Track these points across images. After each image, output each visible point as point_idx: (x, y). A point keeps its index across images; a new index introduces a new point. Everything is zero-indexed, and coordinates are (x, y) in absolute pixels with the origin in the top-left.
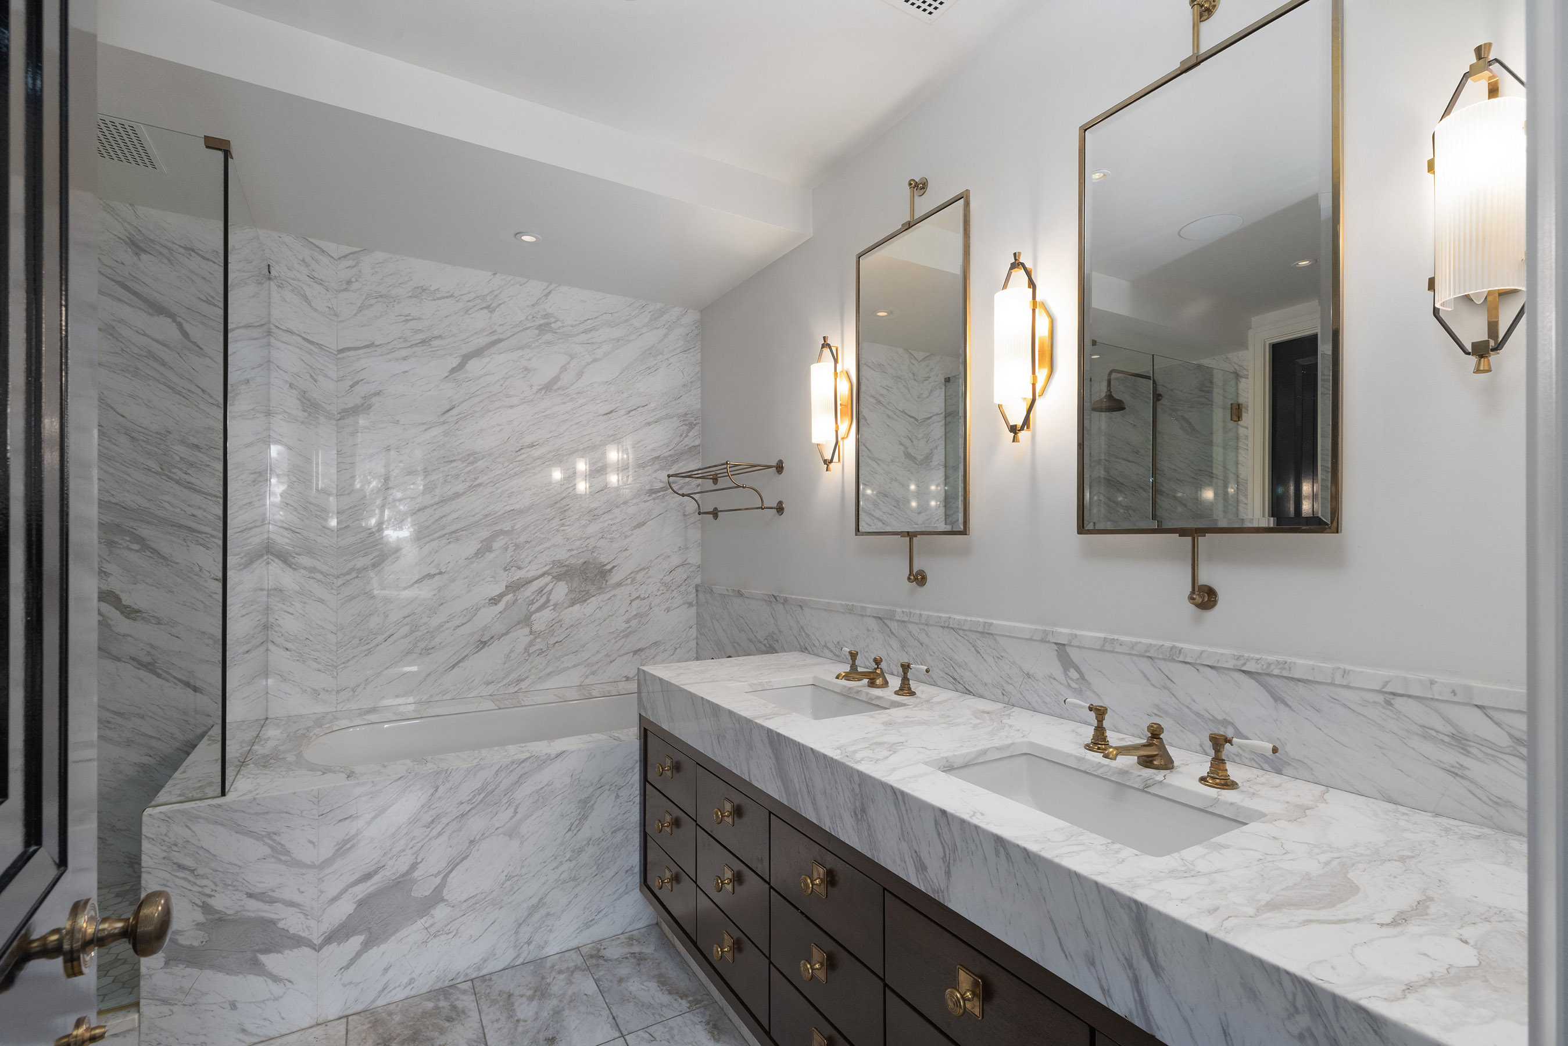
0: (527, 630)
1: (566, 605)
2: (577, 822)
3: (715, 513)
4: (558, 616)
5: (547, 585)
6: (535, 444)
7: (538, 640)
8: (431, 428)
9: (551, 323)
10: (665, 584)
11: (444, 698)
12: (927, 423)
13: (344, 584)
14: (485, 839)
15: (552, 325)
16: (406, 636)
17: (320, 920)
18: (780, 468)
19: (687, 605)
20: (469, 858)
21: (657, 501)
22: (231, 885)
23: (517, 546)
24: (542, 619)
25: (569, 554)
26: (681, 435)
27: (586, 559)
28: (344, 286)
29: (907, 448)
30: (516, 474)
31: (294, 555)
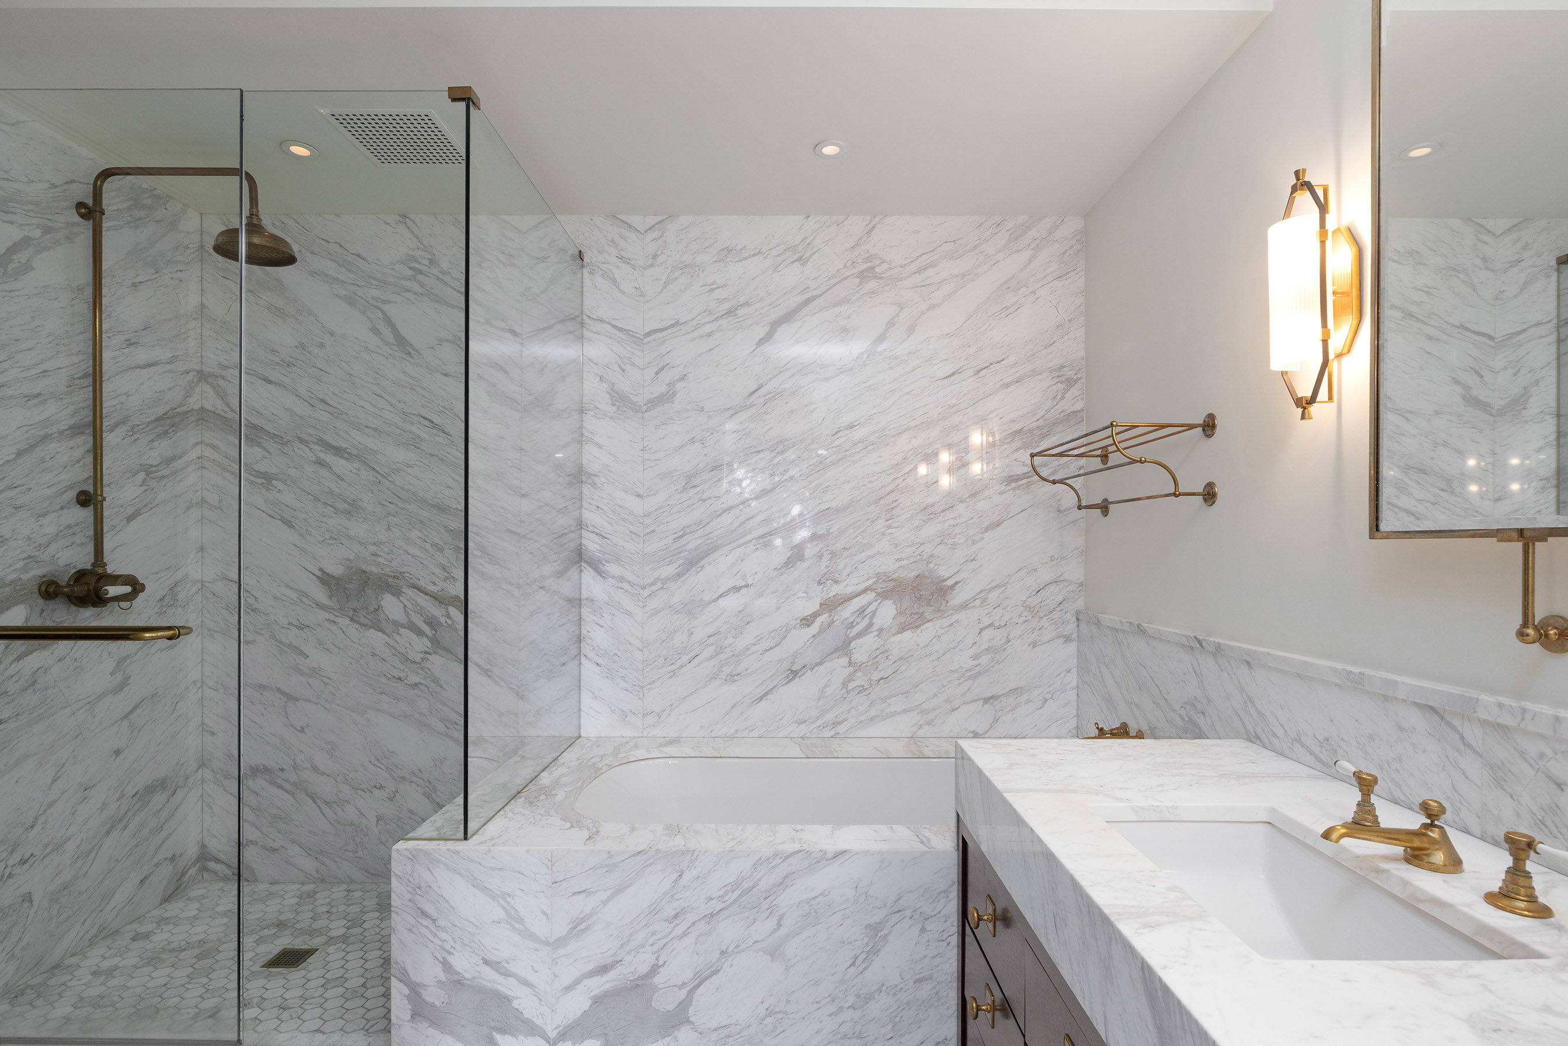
0: (845, 661)
1: (893, 630)
2: (864, 956)
3: (1104, 507)
4: (884, 645)
5: (870, 604)
6: (855, 424)
7: (859, 674)
8: (736, 413)
9: (874, 267)
10: (1030, 609)
11: (751, 734)
12: (1515, 340)
13: (650, 595)
14: (738, 952)
15: (877, 269)
16: (711, 658)
17: (554, 1009)
18: (1209, 426)
19: (1062, 640)
20: (720, 974)
21: (1018, 492)
22: (468, 946)
23: (833, 554)
24: (864, 648)
25: (897, 565)
26: (1054, 398)
27: (919, 572)
28: (650, 262)
29: (1469, 388)
30: (832, 464)
31: (604, 562)
